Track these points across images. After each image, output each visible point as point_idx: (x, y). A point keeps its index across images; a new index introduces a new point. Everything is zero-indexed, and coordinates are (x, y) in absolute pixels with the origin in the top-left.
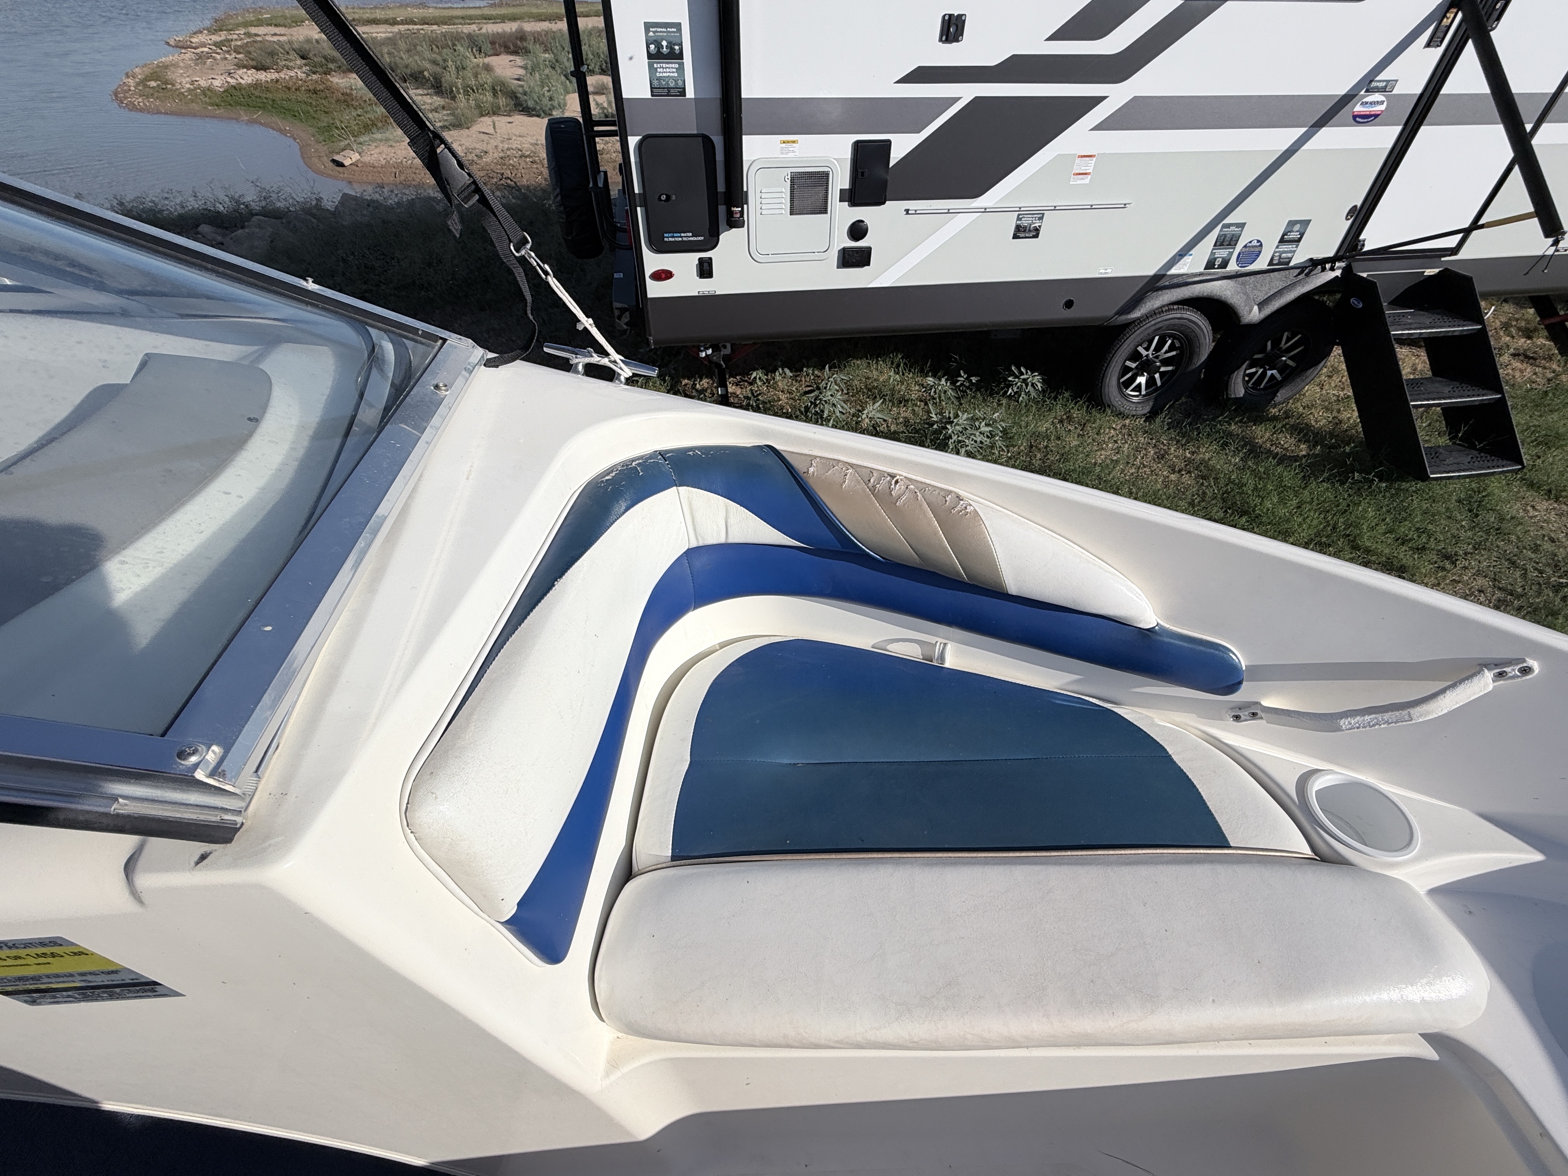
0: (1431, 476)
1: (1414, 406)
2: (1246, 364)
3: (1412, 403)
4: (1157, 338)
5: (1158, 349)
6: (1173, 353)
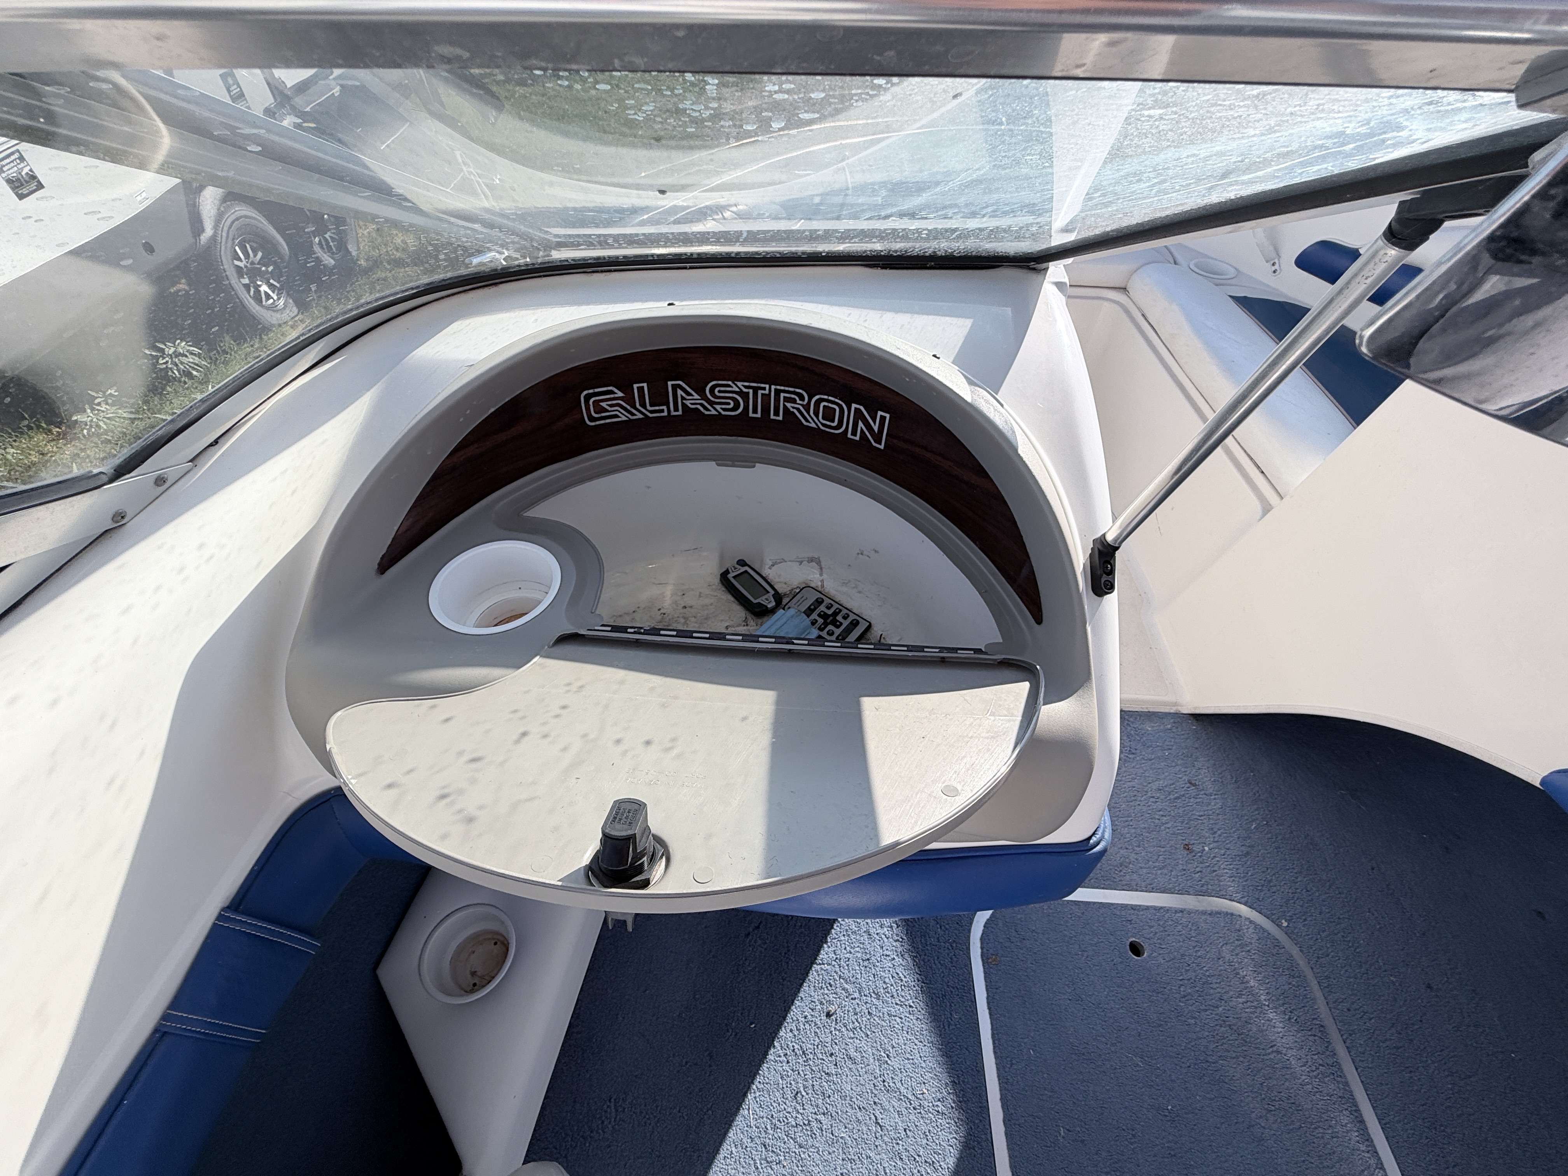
4: (237, 248)
5: (247, 256)
6: (260, 254)
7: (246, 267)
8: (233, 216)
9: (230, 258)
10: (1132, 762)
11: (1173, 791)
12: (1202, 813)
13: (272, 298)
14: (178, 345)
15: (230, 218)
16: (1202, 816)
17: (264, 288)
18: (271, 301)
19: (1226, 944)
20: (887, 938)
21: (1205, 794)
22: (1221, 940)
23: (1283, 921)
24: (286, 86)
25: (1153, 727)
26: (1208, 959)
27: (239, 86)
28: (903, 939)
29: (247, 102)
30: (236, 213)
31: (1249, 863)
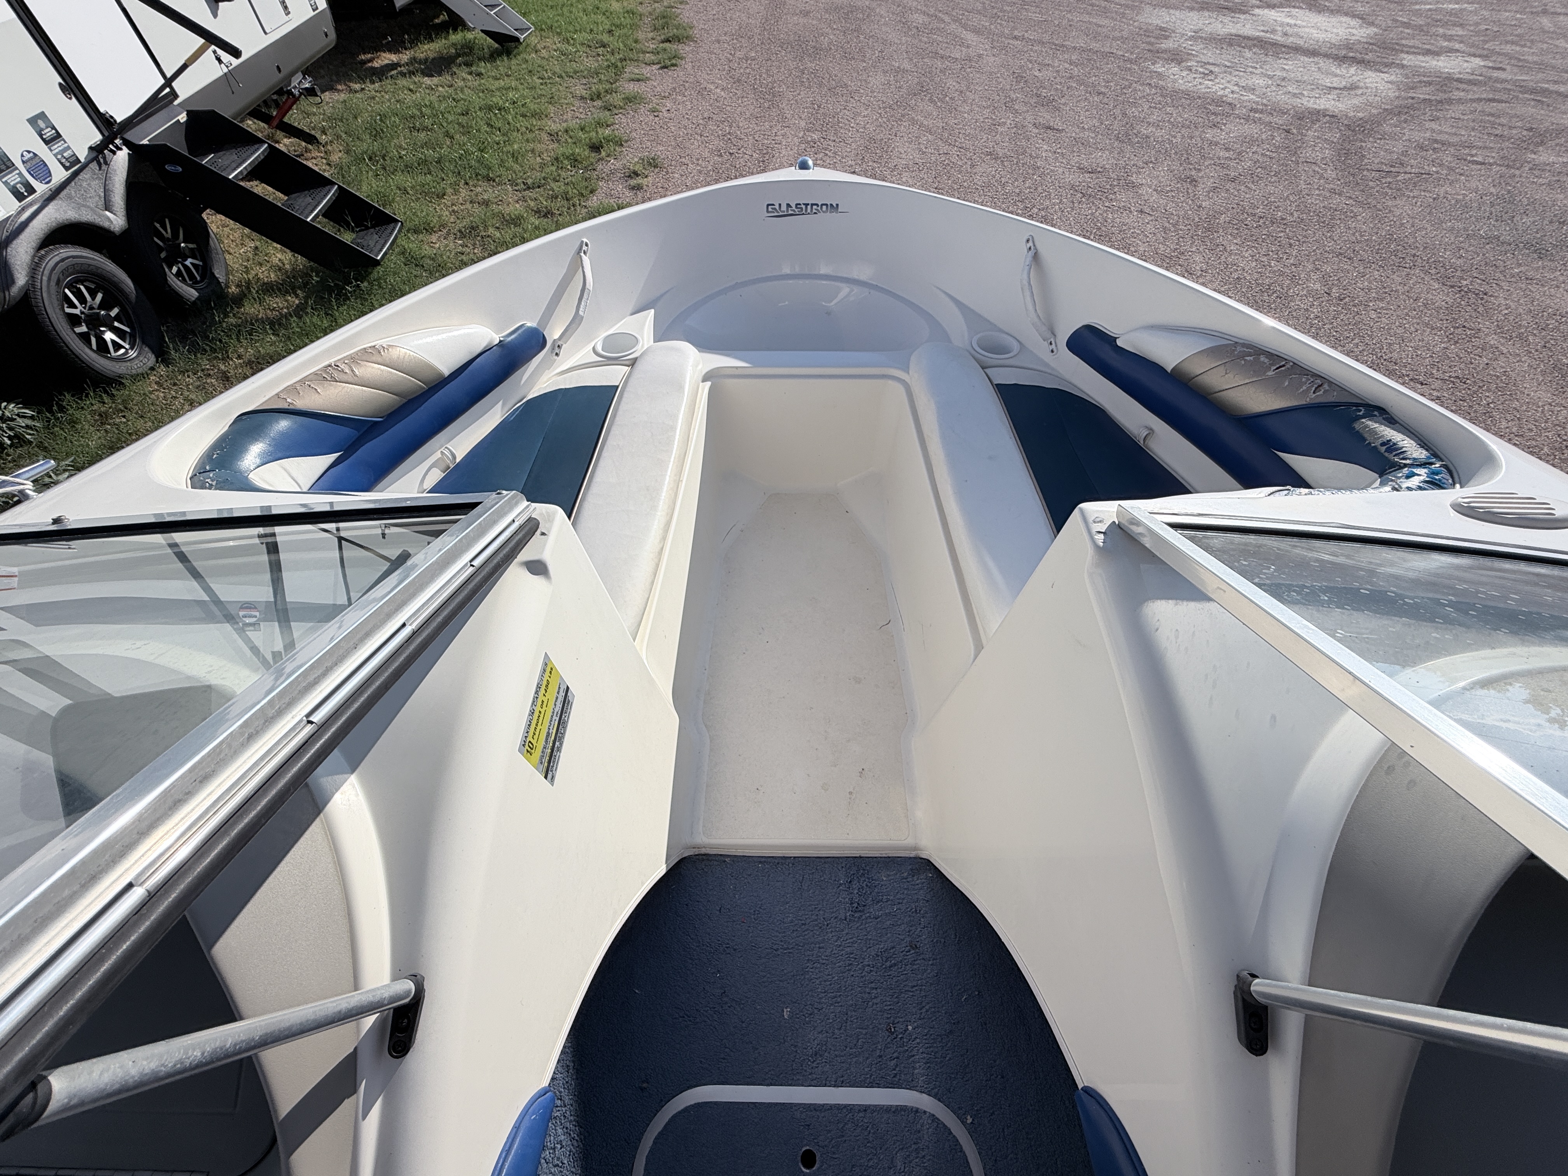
0: (379, 258)
1: (313, 219)
2: (165, 267)
3: (308, 220)
4: (67, 291)
5: (82, 300)
6: (99, 296)
7: (82, 313)
8: (57, 257)
9: (56, 303)
10: (857, 922)
11: (891, 957)
12: (915, 983)
13: (124, 347)
14: (5, 408)
15: (53, 260)
16: (914, 986)
17: (109, 336)
18: (122, 351)
19: (902, 1149)
20: (547, 1163)
21: (923, 959)
22: (898, 1143)
23: (969, 1117)
24: (115, 121)
25: (889, 876)
26: (879, 1169)
27: (54, 128)
28: (563, 1163)
29: (65, 142)
30: (60, 255)
31: (949, 1044)
